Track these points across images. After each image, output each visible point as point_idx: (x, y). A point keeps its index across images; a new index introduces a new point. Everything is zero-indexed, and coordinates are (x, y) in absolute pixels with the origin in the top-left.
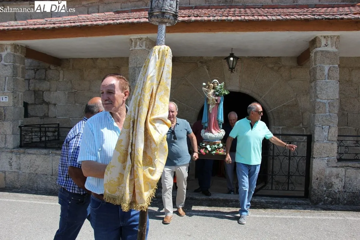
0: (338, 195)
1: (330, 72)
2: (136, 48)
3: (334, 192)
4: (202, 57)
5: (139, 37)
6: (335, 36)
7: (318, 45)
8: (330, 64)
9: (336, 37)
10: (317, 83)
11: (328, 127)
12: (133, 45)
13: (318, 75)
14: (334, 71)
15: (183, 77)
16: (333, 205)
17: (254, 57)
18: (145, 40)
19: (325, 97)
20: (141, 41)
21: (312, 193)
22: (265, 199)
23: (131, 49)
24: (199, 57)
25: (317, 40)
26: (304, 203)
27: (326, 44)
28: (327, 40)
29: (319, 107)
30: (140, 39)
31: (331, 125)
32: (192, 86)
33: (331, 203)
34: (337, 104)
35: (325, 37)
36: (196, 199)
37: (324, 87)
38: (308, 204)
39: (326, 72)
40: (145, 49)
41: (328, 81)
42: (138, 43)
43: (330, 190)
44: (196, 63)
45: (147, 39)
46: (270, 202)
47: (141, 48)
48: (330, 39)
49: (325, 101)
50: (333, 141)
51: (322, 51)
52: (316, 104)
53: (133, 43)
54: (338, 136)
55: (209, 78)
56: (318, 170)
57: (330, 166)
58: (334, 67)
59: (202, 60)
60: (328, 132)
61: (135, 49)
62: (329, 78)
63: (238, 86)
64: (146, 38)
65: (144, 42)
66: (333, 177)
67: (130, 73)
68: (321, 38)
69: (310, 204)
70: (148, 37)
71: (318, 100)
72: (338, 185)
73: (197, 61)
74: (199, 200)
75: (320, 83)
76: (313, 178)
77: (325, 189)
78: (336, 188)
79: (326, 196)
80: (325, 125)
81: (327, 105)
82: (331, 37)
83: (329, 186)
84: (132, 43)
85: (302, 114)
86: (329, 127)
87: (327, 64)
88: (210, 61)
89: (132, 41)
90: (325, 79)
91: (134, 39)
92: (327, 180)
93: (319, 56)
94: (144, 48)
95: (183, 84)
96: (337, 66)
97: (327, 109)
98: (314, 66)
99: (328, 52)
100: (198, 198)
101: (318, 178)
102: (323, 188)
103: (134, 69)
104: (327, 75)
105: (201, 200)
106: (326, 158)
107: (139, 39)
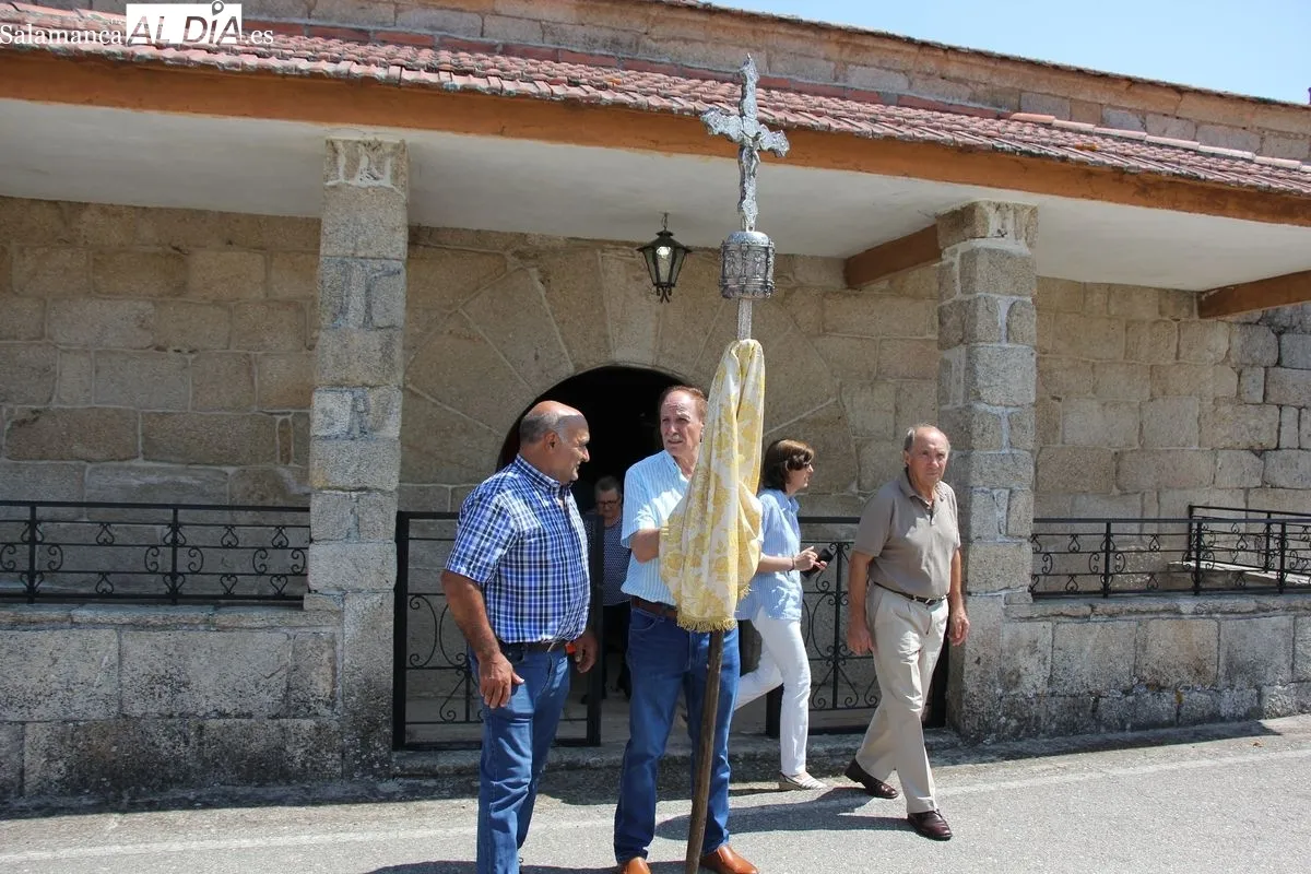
0: (1034, 709)
1: (1015, 318)
2: (355, 182)
3: (1023, 699)
4: (523, 237)
5: (370, 138)
6: (1026, 207)
7: (979, 231)
8: (1012, 294)
9: (1027, 212)
10: (979, 353)
11: (1007, 492)
12: (342, 169)
13: (981, 328)
14: (1025, 317)
15: (450, 307)
16: (1020, 740)
17: (706, 249)
18: (392, 154)
19: (999, 396)
20: (374, 157)
21: (965, 707)
22: (823, 743)
23: (330, 183)
24: (511, 234)
25: (977, 213)
26: (941, 743)
27: (1002, 230)
28: (1005, 219)
29: (984, 430)
30: (373, 147)
31: (1014, 486)
32: (486, 342)
33: (1015, 735)
34: (1029, 421)
35: (998, 207)
36: (588, 766)
37: (996, 365)
38: (953, 746)
39: (1002, 316)
40: (392, 190)
41: (1007, 346)
42: (364, 163)
43: (1013, 692)
44: (503, 256)
45: (400, 149)
46: (840, 750)
47: (376, 183)
48: (1012, 212)
49: (1000, 410)
50: (1020, 537)
51: (991, 252)
52: (976, 418)
53: (342, 161)
54: (1035, 520)
55: (547, 316)
56: (980, 631)
57: (1014, 616)
58: (1023, 303)
59: (522, 247)
60: (1009, 509)
61: (349, 185)
62: (1011, 338)
63: (652, 347)
64: (396, 147)
65: (389, 162)
66: (1020, 652)
67: (327, 278)
68: (987, 209)
69: (960, 743)
70: (408, 142)
71: (981, 407)
72: (1034, 678)
73: (506, 248)
74: (596, 769)
75: (987, 351)
76: (967, 660)
77: (999, 691)
78: (1029, 686)
79: (1003, 714)
80: (998, 488)
81: (1005, 424)
82: (1017, 210)
83: (1010, 681)
84: (335, 159)
85: (859, 448)
86: (1011, 492)
87: (1005, 293)
88: (554, 251)
89: (336, 151)
90: (999, 341)
91: (345, 142)
92: (1004, 664)
93: (982, 265)
94: (386, 182)
95: (451, 332)
96: (1029, 299)
97: (1005, 437)
98: (959, 296)
99: (1008, 255)
100: (596, 762)
101: (979, 658)
102: (995, 690)
103: (343, 263)
104: (1005, 328)
105: (609, 767)
106: (1003, 593)
107: (367, 145)
